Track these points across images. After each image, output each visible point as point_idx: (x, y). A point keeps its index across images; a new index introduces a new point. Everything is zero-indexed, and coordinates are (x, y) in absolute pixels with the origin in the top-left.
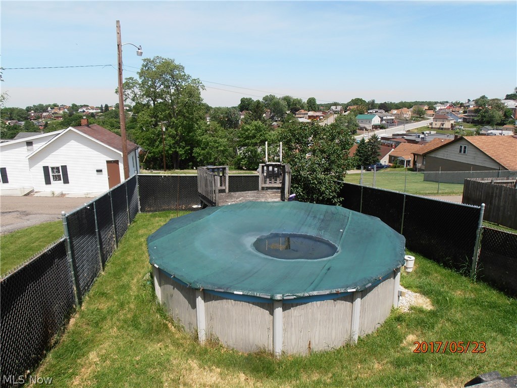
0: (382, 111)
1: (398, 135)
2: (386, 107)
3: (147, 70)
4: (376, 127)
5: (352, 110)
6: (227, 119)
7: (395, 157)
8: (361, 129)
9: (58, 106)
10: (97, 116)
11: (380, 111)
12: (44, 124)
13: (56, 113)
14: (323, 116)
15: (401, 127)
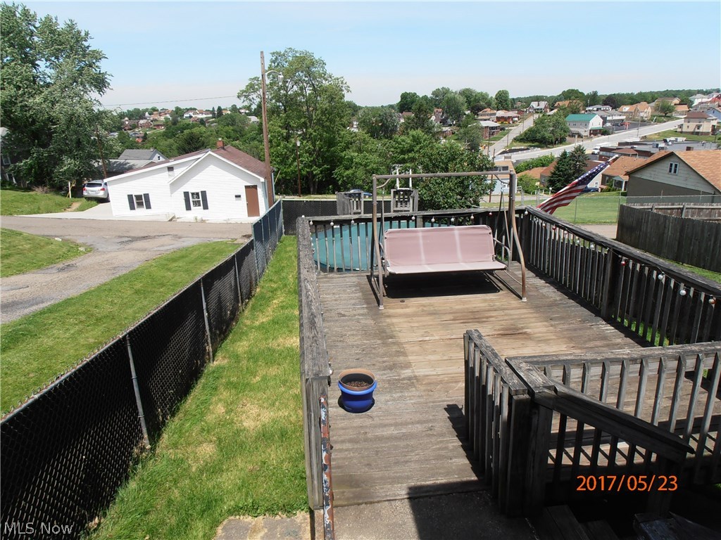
0: (608, 107)
1: (627, 144)
2: (614, 101)
3: (277, 66)
4: (595, 132)
5: (561, 108)
6: (379, 125)
7: (611, 177)
8: (573, 135)
9: (157, 110)
10: (208, 122)
11: (603, 108)
12: (143, 135)
13: (156, 120)
14: (518, 117)
15: (634, 131)
